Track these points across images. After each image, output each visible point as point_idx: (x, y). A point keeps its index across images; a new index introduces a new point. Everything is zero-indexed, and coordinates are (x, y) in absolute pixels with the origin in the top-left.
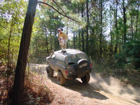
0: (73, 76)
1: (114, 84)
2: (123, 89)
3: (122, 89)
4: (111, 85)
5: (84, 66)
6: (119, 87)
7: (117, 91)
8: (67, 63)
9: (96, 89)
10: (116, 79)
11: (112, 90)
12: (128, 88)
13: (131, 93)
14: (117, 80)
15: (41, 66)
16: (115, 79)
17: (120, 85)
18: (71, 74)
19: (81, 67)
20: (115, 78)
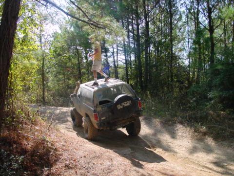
0: (108, 123)
1: (182, 136)
2: (197, 145)
3: (195, 144)
4: (176, 139)
5: (125, 105)
6: (190, 141)
7: (186, 148)
8: (97, 102)
9: (150, 145)
10: (186, 127)
11: (177, 147)
12: (205, 143)
13: (209, 150)
14: (188, 129)
15: (65, 109)
16: (184, 128)
17: (193, 137)
18: (104, 120)
19: (119, 107)
20: (184, 125)
